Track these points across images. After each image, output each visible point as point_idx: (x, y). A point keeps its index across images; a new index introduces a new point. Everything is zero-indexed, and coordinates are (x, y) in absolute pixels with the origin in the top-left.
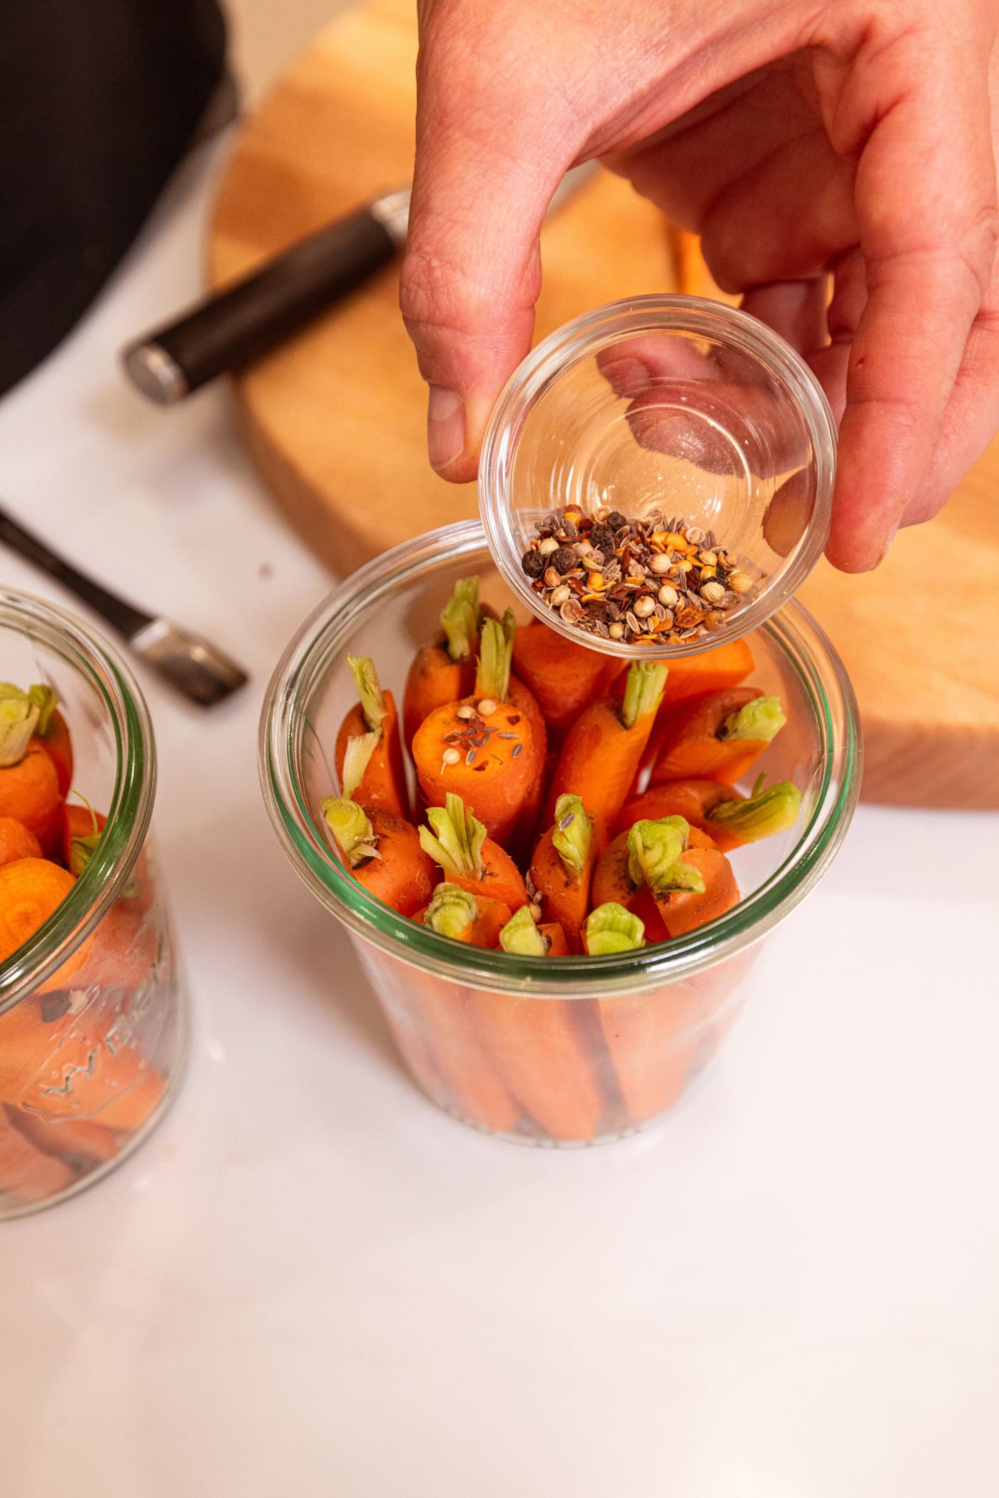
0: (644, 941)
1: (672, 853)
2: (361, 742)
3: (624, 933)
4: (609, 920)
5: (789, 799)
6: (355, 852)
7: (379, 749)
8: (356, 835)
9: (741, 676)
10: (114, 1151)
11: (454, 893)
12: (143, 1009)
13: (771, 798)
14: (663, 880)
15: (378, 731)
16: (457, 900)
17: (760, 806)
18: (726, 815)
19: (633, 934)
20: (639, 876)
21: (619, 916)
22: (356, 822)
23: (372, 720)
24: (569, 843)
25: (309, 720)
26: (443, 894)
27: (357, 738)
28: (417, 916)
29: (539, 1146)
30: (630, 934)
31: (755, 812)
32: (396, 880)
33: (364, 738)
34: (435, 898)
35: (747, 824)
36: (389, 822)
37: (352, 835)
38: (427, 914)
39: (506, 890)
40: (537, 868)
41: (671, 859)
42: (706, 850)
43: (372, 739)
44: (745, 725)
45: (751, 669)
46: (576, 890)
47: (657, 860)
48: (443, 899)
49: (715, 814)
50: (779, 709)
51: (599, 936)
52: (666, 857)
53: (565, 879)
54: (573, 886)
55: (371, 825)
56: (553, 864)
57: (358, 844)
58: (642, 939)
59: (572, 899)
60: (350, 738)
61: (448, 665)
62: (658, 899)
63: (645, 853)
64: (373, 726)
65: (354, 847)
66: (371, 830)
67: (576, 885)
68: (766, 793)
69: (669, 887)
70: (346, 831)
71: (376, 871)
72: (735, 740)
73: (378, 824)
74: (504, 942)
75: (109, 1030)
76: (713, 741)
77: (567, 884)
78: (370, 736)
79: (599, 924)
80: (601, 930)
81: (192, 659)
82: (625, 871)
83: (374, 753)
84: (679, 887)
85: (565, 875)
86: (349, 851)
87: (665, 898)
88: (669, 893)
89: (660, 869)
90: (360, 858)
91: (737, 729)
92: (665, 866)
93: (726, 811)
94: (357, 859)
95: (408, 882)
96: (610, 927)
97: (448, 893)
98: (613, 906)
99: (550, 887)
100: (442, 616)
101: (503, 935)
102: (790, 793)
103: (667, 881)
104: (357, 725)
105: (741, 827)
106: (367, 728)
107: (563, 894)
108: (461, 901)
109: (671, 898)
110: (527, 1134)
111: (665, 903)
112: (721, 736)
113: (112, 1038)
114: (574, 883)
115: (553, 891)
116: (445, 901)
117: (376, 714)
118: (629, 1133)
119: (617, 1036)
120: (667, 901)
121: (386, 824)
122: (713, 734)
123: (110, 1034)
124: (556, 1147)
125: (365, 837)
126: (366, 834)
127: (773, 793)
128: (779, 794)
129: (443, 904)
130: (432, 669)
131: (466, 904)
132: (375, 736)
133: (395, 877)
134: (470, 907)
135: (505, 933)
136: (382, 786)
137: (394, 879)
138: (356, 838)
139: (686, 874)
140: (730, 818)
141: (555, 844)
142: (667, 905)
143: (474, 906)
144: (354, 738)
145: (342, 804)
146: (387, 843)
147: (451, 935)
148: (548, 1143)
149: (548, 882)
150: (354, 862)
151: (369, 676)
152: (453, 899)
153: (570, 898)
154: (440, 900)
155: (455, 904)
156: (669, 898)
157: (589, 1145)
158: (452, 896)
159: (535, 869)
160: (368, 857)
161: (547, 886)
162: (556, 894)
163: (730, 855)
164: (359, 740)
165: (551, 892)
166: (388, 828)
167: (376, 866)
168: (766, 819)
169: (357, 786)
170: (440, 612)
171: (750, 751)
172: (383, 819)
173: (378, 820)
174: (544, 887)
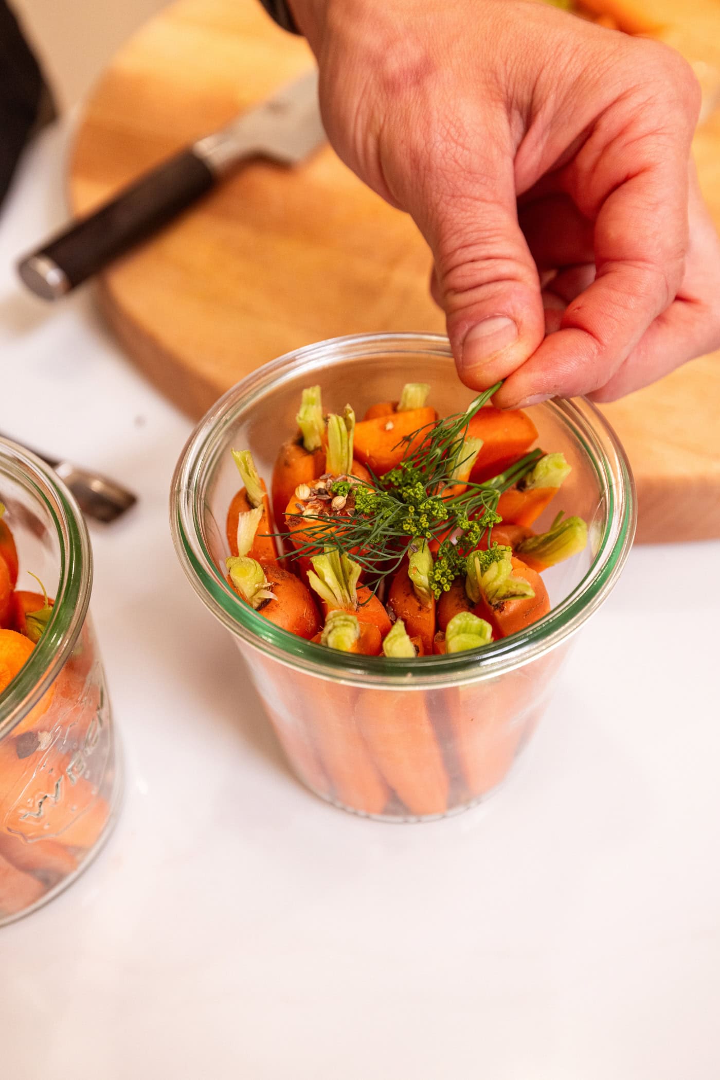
0: (493, 639)
1: (505, 570)
2: (248, 517)
3: (476, 634)
4: (464, 625)
5: (579, 529)
6: (256, 597)
7: (263, 521)
8: (257, 583)
9: (529, 443)
10: (74, 864)
11: (342, 617)
12: (93, 745)
13: (566, 529)
14: (498, 593)
15: (261, 507)
16: (345, 623)
17: (556, 537)
18: (531, 547)
19: (483, 634)
20: (477, 594)
21: (471, 622)
22: (255, 573)
23: (254, 500)
24: (422, 574)
25: (207, 504)
26: (334, 619)
27: (245, 514)
28: (315, 639)
29: (406, 822)
30: (480, 633)
31: (553, 542)
32: (289, 617)
33: (250, 513)
34: (328, 623)
35: (548, 552)
36: (279, 574)
37: (253, 583)
38: (323, 635)
39: (375, 617)
40: (395, 599)
41: (505, 575)
42: (526, 569)
43: (257, 513)
44: (541, 476)
45: (535, 436)
46: (428, 612)
47: (494, 576)
48: (334, 623)
49: (522, 548)
50: (564, 461)
51: (457, 638)
52: (500, 574)
53: (418, 605)
54: (425, 609)
55: (265, 576)
56: (408, 595)
57: (258, 590)
58: (491, 638)
59: (426, 619)
60: (240, 514)
61: (305, 456)
62: (495, 610)
63: (482, 575)
64: (256, 503)
65: (255, 594)
66: (266, 579)
67: (427, 608)
68: (562, 526)
69: (505, 597)
70: (248, 580)
71: (273, 611)
72: (532, 490)
73: (270, 576)
74: (387, 650)
75: (68, 764)
76: (517, 492)
77: (420, 609)
78: (254, 511)
79: (456, 630)
80: (458, 633)
81: (91, 490)
82: (463, 594)
83: (260, 524)
84: (514, 595)
85: (418, 602)
86: (252, 597)
87: (500, 607)
88: (503, 603)
89: (496, 584)
90: (259, 601)
91: (534, 480)
92: (502, 580)
93: (531, 544)
94: (258, 603)
95: (298, 618)
96: (464, 630)
97: (337, 618)
98: (466, 615)
99: (408, 612)
100: (297, 419)
101: (386, 645)
102: (579, 524)
103: (502, 593)
104: (244, 505)
105: (542, 555)
106: (251, 506)
107: (419, 616)
108: (349, 623)
109: (505, 607)
110: (394, 813)
111: (500, 612)
112: (522, 488)
113: (72, 770)
114: (425, 607)
115: (410, 614)
116: (336, 624)
117: (258, 495)
118: (473, 804)
119: (472, 720)
120: (503, 610)
121: (276, 575)
122: (515, 487)
123: (70, 767)
124: (419, 821)
125: (263, 584)
126: (263, 582)
127: (567, 525)
128: (571, 526)
129: (335, 627)
130: (294, 460)
131: (352, 625)
132: (259, 511)
133: (289, 614)
134: (356, 628)
135: (387, 643)
136: (268, 549)
137: (288, 616)
138: (257, 586)
139: (517, 586)
140: (534, 549)
141: (410, 577)
142: (503, 613)
143: (358, 626)
144: (243, 514)
145: (242, 561)
146: (279, 589)
147: (344, 649)
148: (412, 819)
149: (405, 609)
150: (256, 605)
151: (250, 465)
152: (342, 622)
153: (424, 619)
154: (332, 624)
155: (344, 626)
156: (504, 608)
157: (444, 817)
158: (340, 620)
159: (393, 601)
160: (266, 599)
161: (405, 612)
162: (413, 617)
163: (541, 574)
164: (247, 515)
165: (409, 616)
166: (279, 578)
167: (272, 607)
168: (564, 545)
169: (250, 550)
170: (296, 416)
171: (543, 498)
172: (273, 572)
173: (269, 573)
174: (402, 612)
